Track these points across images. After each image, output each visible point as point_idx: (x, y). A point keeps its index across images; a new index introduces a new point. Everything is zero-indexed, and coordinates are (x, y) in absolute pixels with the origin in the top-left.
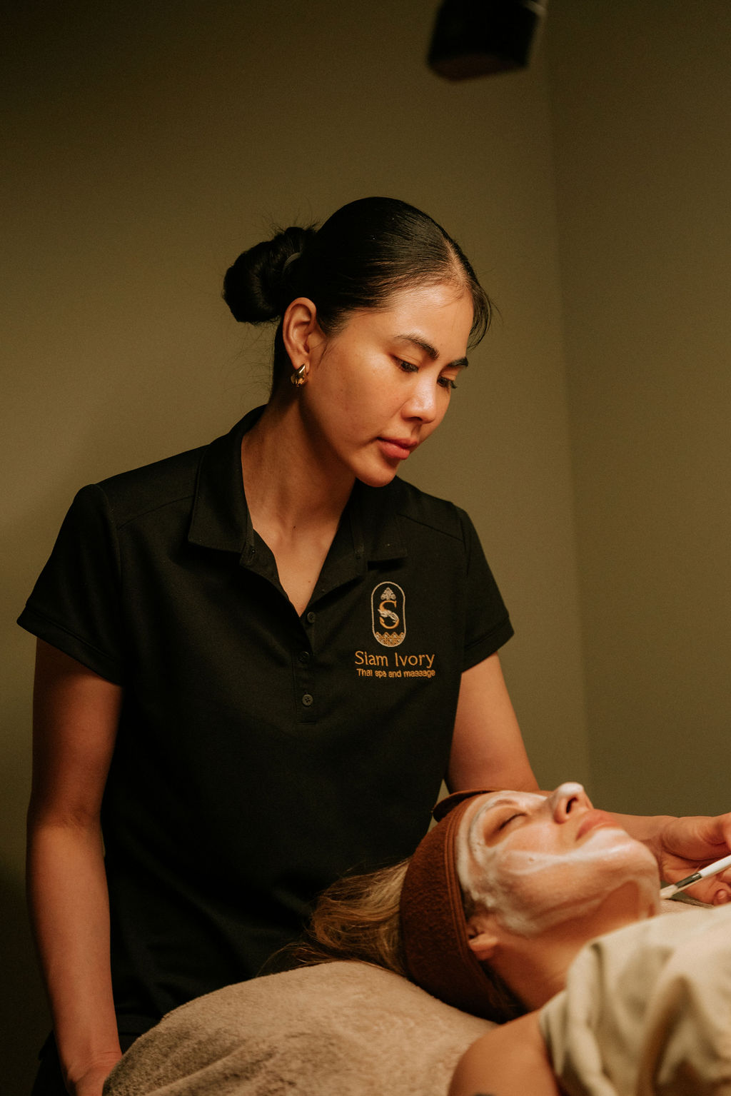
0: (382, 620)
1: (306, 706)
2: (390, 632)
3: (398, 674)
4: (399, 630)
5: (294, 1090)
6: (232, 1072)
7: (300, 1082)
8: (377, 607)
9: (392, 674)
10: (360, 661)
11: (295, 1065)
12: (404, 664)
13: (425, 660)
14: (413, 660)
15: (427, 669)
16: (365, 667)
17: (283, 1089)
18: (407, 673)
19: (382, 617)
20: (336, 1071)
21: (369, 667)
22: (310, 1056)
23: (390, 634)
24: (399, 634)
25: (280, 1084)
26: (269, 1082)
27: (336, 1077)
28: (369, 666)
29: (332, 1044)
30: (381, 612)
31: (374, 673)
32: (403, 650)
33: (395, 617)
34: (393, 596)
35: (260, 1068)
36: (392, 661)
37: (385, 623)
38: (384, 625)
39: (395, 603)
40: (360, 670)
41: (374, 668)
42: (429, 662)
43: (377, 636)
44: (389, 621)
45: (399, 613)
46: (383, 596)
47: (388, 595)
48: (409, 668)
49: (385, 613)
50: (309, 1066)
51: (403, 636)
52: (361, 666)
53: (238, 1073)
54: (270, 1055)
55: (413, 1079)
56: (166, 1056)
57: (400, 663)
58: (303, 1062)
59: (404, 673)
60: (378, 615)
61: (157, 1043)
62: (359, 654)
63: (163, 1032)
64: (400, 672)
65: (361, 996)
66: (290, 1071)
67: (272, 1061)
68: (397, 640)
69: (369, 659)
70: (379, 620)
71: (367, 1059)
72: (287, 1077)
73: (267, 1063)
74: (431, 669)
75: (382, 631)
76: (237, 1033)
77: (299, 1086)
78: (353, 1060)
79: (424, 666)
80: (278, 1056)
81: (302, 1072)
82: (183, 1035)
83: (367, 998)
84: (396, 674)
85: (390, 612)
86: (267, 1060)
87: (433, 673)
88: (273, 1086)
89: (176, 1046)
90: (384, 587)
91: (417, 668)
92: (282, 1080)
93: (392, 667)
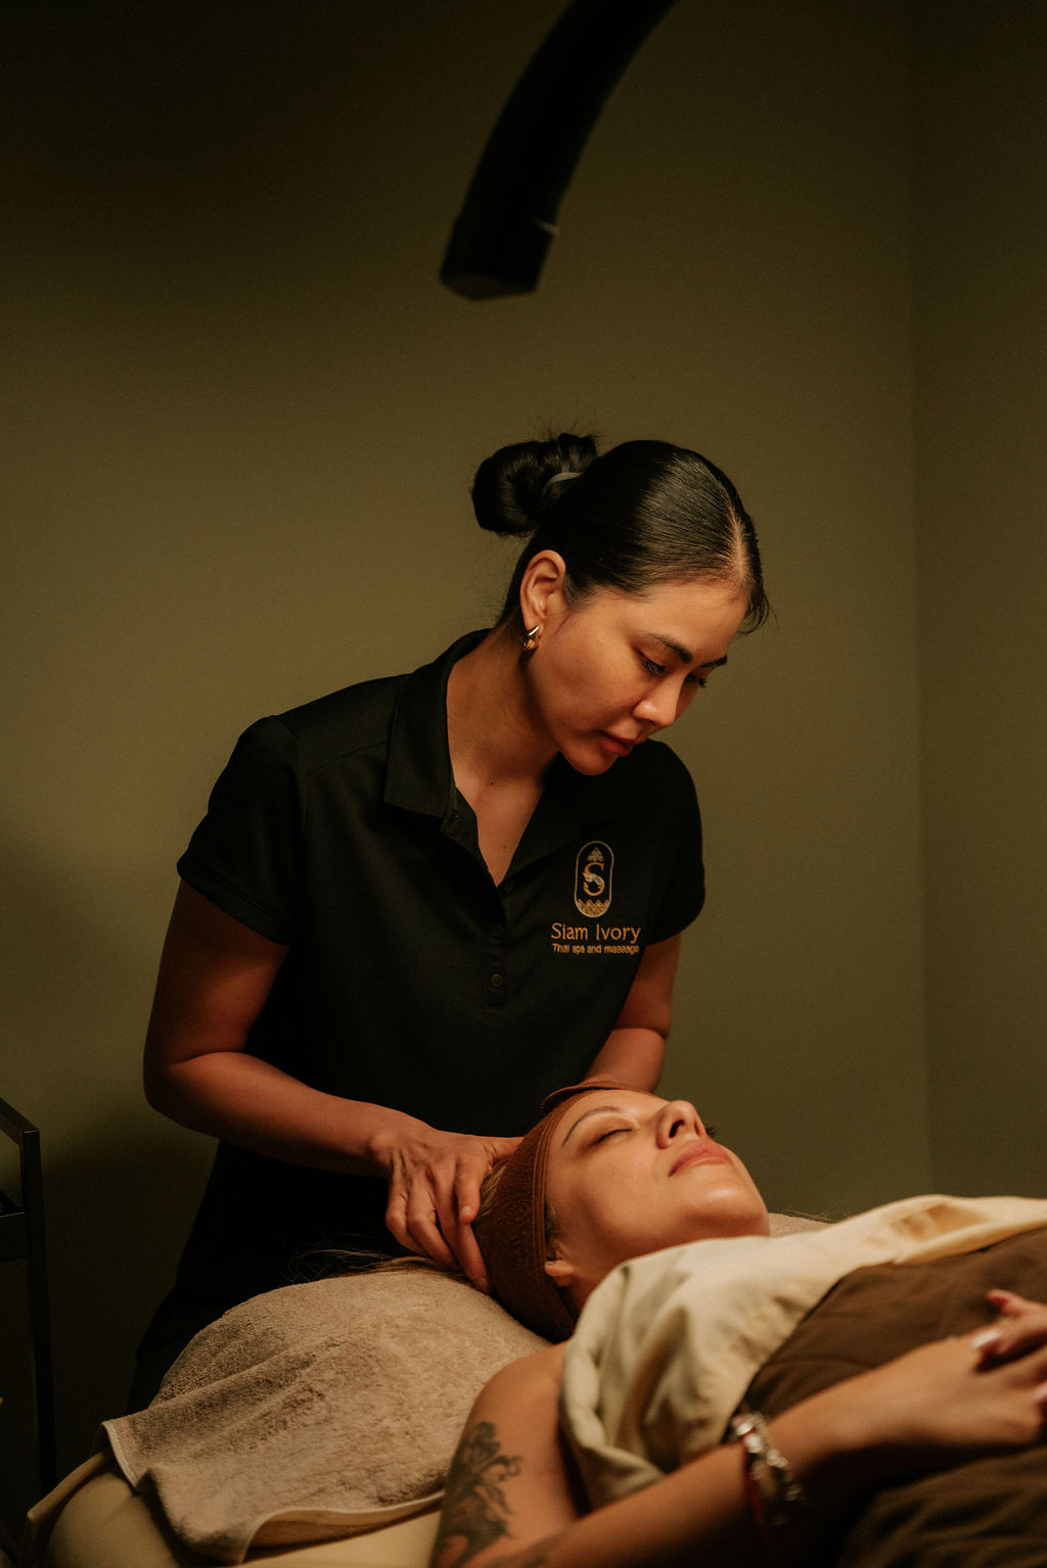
0: (586, 885)
1: (494, 987)
2: (594, 900)
3: (598, 949)
4: (603, 898)
5: (322, 1403)
6: (264, 1377)
7: (329, 1395)
8: (581, 870)
9: (591, 949)
10: (556, 934)
11: (329, 1375)
12: (605, 937)
13: (629, 934)
14: (616, 933)
15: (630, 945)
16: (562, 942)
17: (311, 1400)
18: (608, 948)
19: (587, 883)
20: (367, 1386)
21: (567, 942)
22: (345, 1368)
23: (594, 902)
24: (603, 902)
25: (308, 1394)
26: (299, 1392)
27: (364, 1392)
28: (567, 940)
29: (370, 1356)
30: (586, 876)
31: (571, 949)
32: (606, 921)
33: (601, 882)
34: (601, 858)
35: (295, 1377)
36: (592, 933)
37: (589, 889)
38: (588, 891)
39: (602, 865)
40: (555, 945)
41: (571, 943)
42: (633, 937)
43: (578, 904)
44: (593, 886)
45: (604, 875)
46: (590, 858)
47: (596, 856)
48: (610, 942)
49: (590, 877)
50: (342, 1378)
51: (607, 904)
52: (555, 941)
53: (271, 1379)
54: (307, 1364)
55: (451, 1404)
56: (214, 1355)
57: (601, 936)
58: (337, 1373)
59: (605, 948)
60: (582, 879)
61: (208, 1341)
62: (556, 927)
63: (216, 1329)
64: (600, 947)
65: (422, 1308)
66: (322, 1381)
67: (308, 1370)
68: (601, 908)
69: (567, 932)
70: (582, 886)
71: (402, 1376)
72: (318, 1387)
73: (303, 1372)
74: (634, 945)
75: (584, 898)
76: (282, 1336)
77: (327, 1399)
78: (387, 1376)
79: (627, 942)
80: (314, 1365)
81: (333, 1384)
82: (234, 1334)
83: (426, 1311)
84: (596, 950)
85: (595, 876)
86: (303, 1368)
87: (636, 949)
88: (300, 1397)
89: (225, 1345)
90: (591, 848)
91: (620, 942)
92: (311, 1390)
93: (592, 941)
